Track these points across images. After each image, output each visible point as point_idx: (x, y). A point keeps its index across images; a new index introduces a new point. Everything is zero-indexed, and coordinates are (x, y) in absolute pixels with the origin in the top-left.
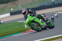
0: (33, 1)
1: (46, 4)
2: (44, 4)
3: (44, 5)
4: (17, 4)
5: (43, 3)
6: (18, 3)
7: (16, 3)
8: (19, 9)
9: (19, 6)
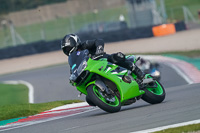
0: (57, 17)
1: (101, 30)
2: (94, 29)
3: (92, 32)
4: (5, 26)
5: (90, 26)
6: (10, 22)
7: (4, 22)
8: (10, 40)
9: (12, 31)
